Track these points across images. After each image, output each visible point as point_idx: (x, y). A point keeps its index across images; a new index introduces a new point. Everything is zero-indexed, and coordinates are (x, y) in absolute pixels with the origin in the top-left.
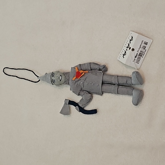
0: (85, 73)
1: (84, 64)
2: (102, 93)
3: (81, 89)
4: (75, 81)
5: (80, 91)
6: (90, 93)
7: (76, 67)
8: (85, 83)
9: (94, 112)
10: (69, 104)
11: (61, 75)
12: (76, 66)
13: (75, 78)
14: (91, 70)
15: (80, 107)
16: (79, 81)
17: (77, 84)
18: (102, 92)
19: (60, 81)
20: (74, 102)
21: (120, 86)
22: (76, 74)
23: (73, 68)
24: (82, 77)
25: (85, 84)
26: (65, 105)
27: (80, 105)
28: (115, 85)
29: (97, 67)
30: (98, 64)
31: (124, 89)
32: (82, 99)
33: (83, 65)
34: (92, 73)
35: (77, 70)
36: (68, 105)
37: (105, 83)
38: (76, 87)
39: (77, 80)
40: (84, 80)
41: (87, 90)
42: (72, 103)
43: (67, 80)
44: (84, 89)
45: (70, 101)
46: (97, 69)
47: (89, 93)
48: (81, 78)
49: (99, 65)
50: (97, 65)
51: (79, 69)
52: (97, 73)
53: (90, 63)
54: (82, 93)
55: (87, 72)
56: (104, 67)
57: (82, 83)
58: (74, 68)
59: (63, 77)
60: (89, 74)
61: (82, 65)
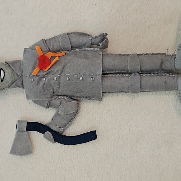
0: (59, 56)
1: (54, 38)
2: (102, 95)
3: (54, 93)
4: (37, 78)
5: (52, 97)
6: (74, 99)
7: (36, 47)
8: (62, 78)
9: (91, 136)
10: (27, 130)
11: (1, 69)
12: (37, 44)
13: (37, 69)
14: (72, 48)
15: (55, 131)
16: (49, 77)
17: (44, 84)
18: (102, 93)
19: (2, 81)
20: (38, 123)
21: (145, 74)
22: (38, 61)
23: (30, 48)
24: (54, 67)
25: (62, 81)
26: (20, 133)
27: (55, 128)
28: (132, 74)
29: (85, 40)
30: (88, 33)
31: (156, 78)
32: (57, 115)
33: (52, 41)
34: (76, 55)
35: (40, 53)
36: (26, 133)
37: (108, 72)
38: (42, 89)
39: (42, 73)
40: (60, 72)
41: (66, 94)
42: (33, 126)
43: (16, 78)
44: (60, 92)
45: (28, 123)
46: (87, 45)
47: (71, 98)
48: (52, 69)
49: (89, 35)
50: (85, 37)
51: (45, 49)
52: (88, 54)
53: (67, 34)
54: (56, 102)
55: (63, 53)
56: (102, 37)
57: (55, 79)
58: (33, 48)
59: (8, 71)
60: (69, 58)
61: (50, 40)
